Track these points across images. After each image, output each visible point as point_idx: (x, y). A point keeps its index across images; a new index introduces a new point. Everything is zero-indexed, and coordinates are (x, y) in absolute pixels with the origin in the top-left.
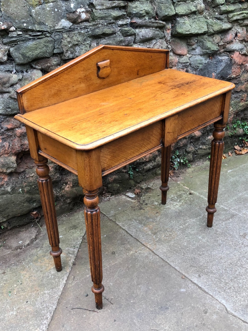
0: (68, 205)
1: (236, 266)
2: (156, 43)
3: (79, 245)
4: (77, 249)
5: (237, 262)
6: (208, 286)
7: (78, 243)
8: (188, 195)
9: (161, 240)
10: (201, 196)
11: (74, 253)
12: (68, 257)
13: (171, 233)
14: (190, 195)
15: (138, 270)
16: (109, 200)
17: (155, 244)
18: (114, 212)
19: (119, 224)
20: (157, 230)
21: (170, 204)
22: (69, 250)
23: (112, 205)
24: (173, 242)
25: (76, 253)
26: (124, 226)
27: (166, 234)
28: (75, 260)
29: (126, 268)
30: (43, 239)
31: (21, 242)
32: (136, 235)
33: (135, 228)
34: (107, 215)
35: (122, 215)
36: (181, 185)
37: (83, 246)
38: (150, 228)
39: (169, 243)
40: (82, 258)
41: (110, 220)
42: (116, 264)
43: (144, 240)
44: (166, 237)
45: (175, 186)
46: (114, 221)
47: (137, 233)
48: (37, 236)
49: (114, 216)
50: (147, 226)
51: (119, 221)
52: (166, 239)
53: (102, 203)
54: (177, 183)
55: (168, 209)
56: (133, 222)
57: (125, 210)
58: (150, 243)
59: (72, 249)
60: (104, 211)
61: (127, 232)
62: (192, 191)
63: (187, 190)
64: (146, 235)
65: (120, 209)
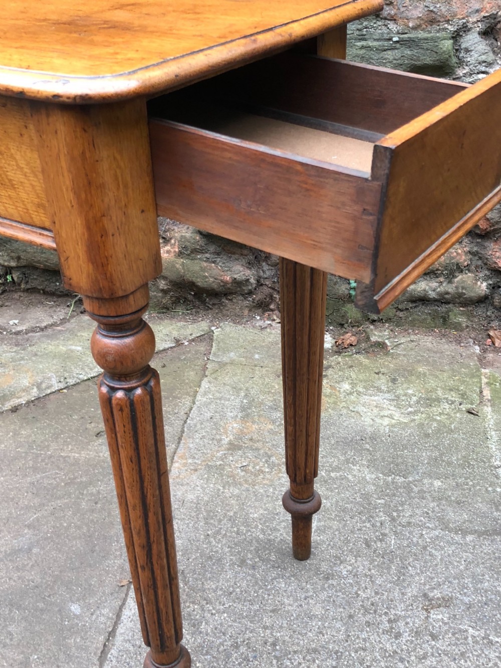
0: (160, 294)
1: (274, 662)
3: (78, 381)
4: (62, 386)
5: (295, 652)
6: (131, 648)
7: (81, 376)
8: (460, 410)
9: (223, 469)
10: (493, 433)
11: (45, 389)
12: (26, 390)
13: (267, 470)
14: (467, 414)
15: (79, 498)
16: (262, 329)
17: (196, 470)
18: (235, 358)
19: (205, 384)
20: (251, 443)
21: (376, 407)
22: (49, 378)
23: (254, 341)
24: (236, 491)
25: (49, 391)
26: (205, 394)
27: (251, 465)
28: (29, 403)
29: (69, 479)
30: (48, 337)
31: (16, 322)
32: (196, 426)
33: (216, 412)
34: (215, 354)
35: (239, 372)
36: (481, 379)
37: (81, 388)
38: (245, 430)
39: (224, 487)
40: (43, 408)
41: (205, 368)
42: (69, 457)
43: (191, 445)
44: (242, 471)
45: (460, 373)
46: (207, 373)
47: (202, 424)
48: (52, 325)
49: (222, 365)
50: (246, 422)
51: (216, 379)
52: (238, 474)
53: (240, 327)
54: (478, 370)
55: (353, 414)
56: (233, 398)
57: (262, 365)
58: (190, 461)
59: (54, 381)
60: (221, 344)
61: (191, 409)
62: (488, 409)
63: (478, 398)
64: (213, 439)
65: (257, 356)
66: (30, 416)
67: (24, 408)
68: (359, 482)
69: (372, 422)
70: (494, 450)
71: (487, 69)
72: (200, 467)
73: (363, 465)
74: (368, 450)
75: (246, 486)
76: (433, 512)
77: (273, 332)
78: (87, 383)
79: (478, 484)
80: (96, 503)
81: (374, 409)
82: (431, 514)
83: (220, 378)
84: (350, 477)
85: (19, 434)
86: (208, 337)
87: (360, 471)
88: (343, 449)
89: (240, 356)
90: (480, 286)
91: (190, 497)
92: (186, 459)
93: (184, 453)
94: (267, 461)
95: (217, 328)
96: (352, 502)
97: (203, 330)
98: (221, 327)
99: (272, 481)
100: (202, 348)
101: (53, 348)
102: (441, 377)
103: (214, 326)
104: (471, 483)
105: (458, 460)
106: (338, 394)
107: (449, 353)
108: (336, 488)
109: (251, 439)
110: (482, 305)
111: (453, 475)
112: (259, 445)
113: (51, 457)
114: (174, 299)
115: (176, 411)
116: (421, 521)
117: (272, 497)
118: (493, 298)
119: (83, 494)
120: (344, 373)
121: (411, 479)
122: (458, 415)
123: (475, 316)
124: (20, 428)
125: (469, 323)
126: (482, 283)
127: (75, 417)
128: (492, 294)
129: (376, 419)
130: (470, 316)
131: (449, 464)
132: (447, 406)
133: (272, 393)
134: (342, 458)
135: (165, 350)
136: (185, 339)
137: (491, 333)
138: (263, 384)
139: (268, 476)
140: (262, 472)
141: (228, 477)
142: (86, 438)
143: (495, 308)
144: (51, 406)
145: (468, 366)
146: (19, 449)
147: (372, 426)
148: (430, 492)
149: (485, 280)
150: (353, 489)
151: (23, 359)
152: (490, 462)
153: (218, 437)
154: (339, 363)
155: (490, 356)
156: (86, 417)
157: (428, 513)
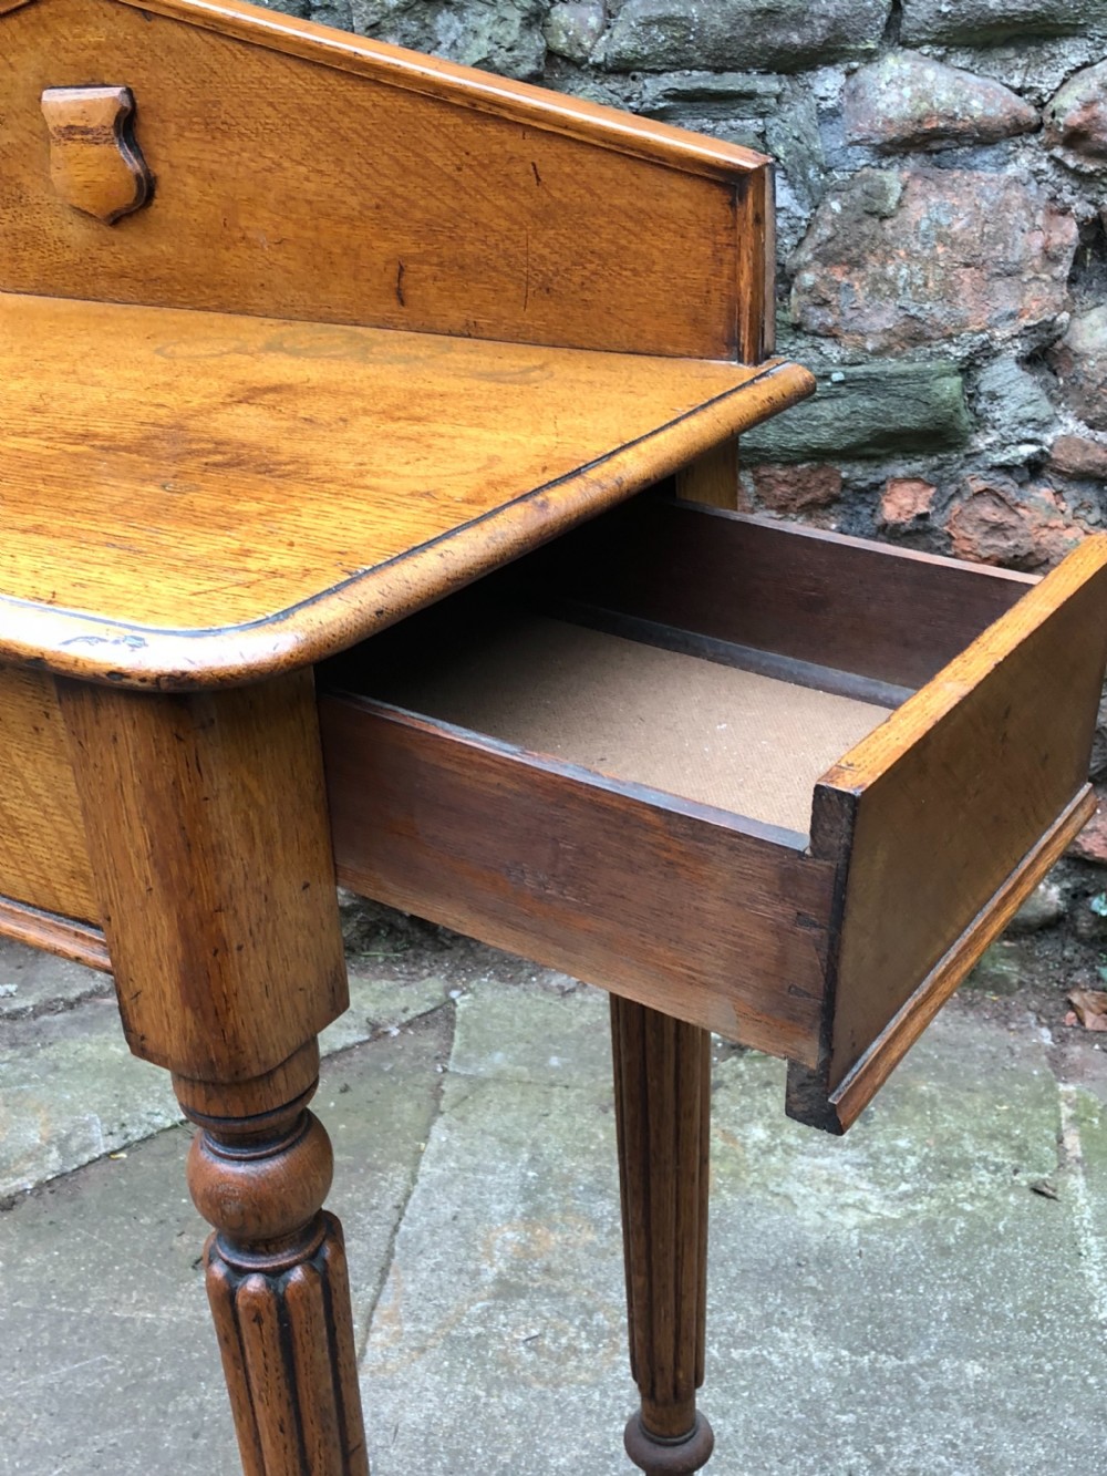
2: (1085, 65)
3: (151, 1130)
4: (114, 1143)
7: (158, 1120)
8: (1015, 1187)
9: (486, 1347)
10: (1092, 1241)
11: (77, 1153)
12: (35, 1155)
13: (585, 1346)
14: (1032, 1195)
15: (156, 1424)
16: (565, 993)
17: (423, 1350)
18: (505, 1066)
19: (439, 1133)
20: (548, 1280)
21: (828, 1182)
22: (86, 1126)
23: (547, 1023)
24: (517, 1402)
25: (86, 1158)
26: (440, 1157)
27: (550, 1333)
28: (41, 1186)
29: (134, 1375)
30: (83, 1024)
31: (12, 988)
32: (419, 1239)
33: (465, 1202)
34: (459, 1056)
35: (515, 1099)
36: (1058, 1109)
37: (157, 1147)
38: (534, 1248)
39: (489, 1394)
40: (71, 1199)
41: (437, 1093)
42: (132, 1320)
43: (410, 1288)
44: (530, 1349)
45: (1010, 1096)
46: (443, 1104)
47: (433, 1233)
48: (92, 994)
49: (477, 1084)
50: (535, 1226)
51: (463, 1119)
52: (519, 1358)
53: (515, 990)
54: (1051, 1087)
55: (776, 1201)
56: (502, 1166)
57: (567, 1081)
58: (408, 1327)
59: (97, 1132)
60: (474, 1033)
61: (408, 1196)
62: (1077, 1182)
63: (1053, 1155)
64: (460, 1271)
65: (554, 1061)
66: (43, 1220)
67: (30, 1200)
68: (796, 1372)
69: (819, 1221)
70: (1097, 1282)
71: (1038, 436)
72: (431, 1342)
73: (804, 1328)
74: (813, 1290)
75: (538, 1387)
76: (966, 1441)
77: (590, 999)
78: (171, 1134)
79: (1065, 1368)
80: (196, 1436)
81: (824, 1187)
82: (962, 1447)
83: (473, 1117)
84: (775, 1358)
85: (17, 1266)
86: (441, 1017)
87: (797, 1344)
88: (758, 1290)
89: (518, 1061)
90: (1045, 895)
91: (412, 1417)
92: (400, 1322)
93: (396, 1308)
94: (584, 1325)
95: (464, 993)
96: (781, 1422)
97: (431, 1000)
98: (471, 991)
99: (597, 1373)
100: (430, 1041)
101: (95, 1049)
102: (969, 1105)
103: (455, 987)
104: (1048, 1367)
105: (1016, 1309)
106: (739, 1150)
107: (982, 1047)
108: (744, 1388)
109: (547, 1270)
110: (1053, 935)
111: (1007, 1349)
112: (565, 1283)
113: (91, 1320)
114: (365, 928)
115: (374, 1201)
116: (940, 1465)
117: (599, 1415)
118: (1074, 918)
119: (165, 1413)
120: (753, 1098)
121: (912, 1360)
122: (1012, 1198)
123: (1037, 960)
124: (21, 1249)
125: (1026, 977)
126: (1048, 887)
127: (145, 1220)
128: (1072, 909)
129: (828, 1213)
130: (1025, 959)
131: (998, 1319)
132: (985, 1177)
133: (592, 1153)
134: (756, 1312)
135: (347, 1050)
136: (391, 1021)
137: (1076, 998)
138: (570, 1130)
139: (588, 1361)
140: (576, 1351)
141: (499, 1365)
142: (171, 1272)
143: (1080, 939)
144: (91, 1193)
145: (1026, 1079)
146: (19, 1303)
147: (820, 1229)
148: (956, 1392)
149: (1055, 881)
150: (784, 1390)
151: (26, 1079)
152: (1087, 1312)
153: (471, 1266)
154: (739, 1076)
155: (1075, 1051)
156: (171, 1220)
157: (954, 1446)
